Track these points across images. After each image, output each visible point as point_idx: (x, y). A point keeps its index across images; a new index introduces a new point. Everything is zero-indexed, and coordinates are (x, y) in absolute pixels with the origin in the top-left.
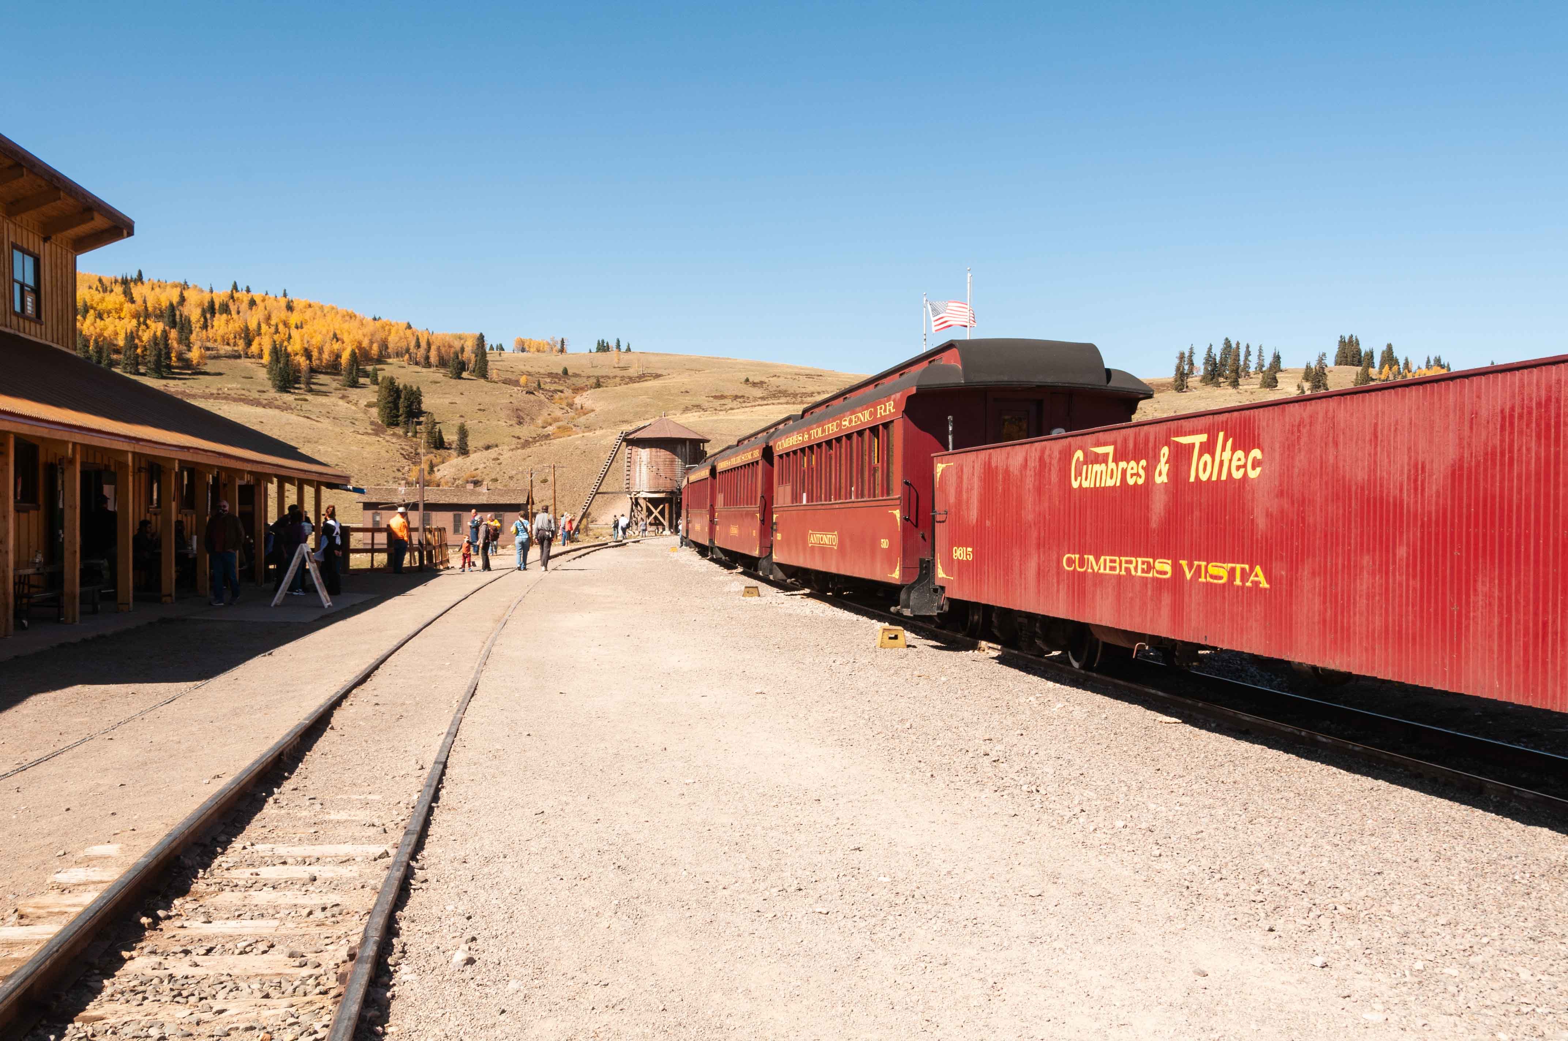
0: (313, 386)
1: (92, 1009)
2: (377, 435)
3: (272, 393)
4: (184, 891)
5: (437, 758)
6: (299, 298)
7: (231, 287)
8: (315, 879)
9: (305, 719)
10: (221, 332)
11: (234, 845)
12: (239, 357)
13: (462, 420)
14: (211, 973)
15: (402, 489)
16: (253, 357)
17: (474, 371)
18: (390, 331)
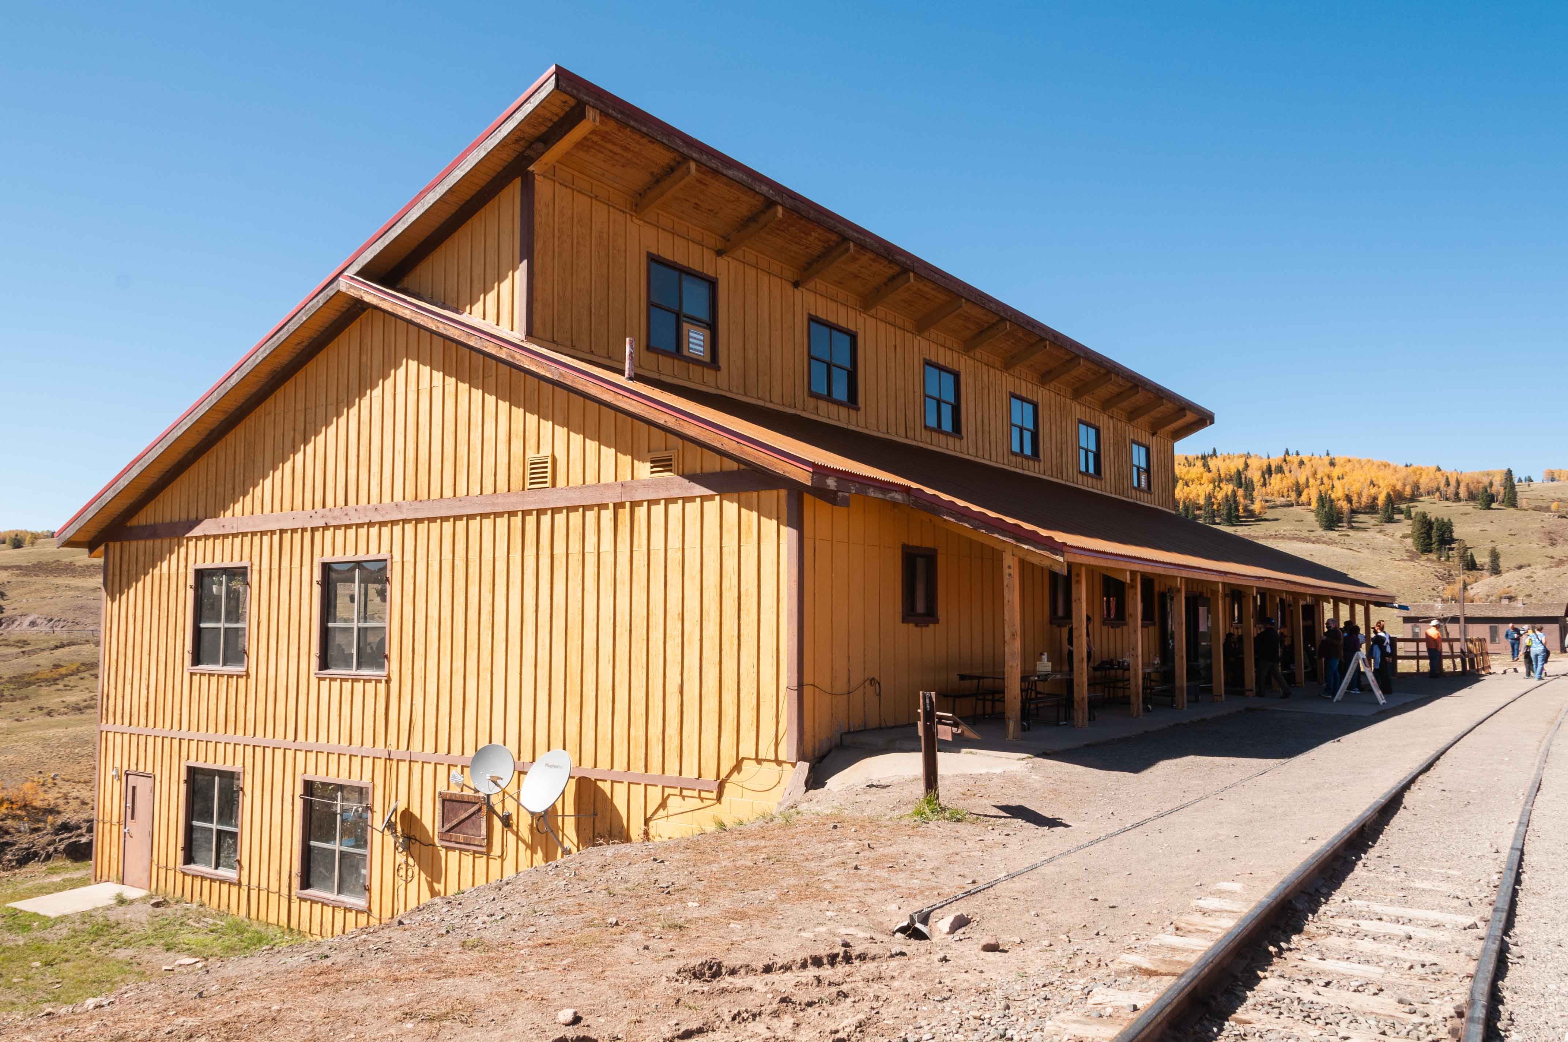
0: (1354, 524)
1: (1241, 1013)
2: (1412, 560)
3: (1320, 532)
4: (1299, 930)
5: (1513, 844)
6: (1339, 455)
7: (1284, 453)
8: (1410, 938)
9: (1381, 798)
10: (1277, 488)
11: (1334, 897)
12: (1292, 505)
13: (1494, 545)
14: (1332, 1003)
15: (1439, 605)
16: (1303, 504)
17: (1503, 502)
18: (1421, 473)
